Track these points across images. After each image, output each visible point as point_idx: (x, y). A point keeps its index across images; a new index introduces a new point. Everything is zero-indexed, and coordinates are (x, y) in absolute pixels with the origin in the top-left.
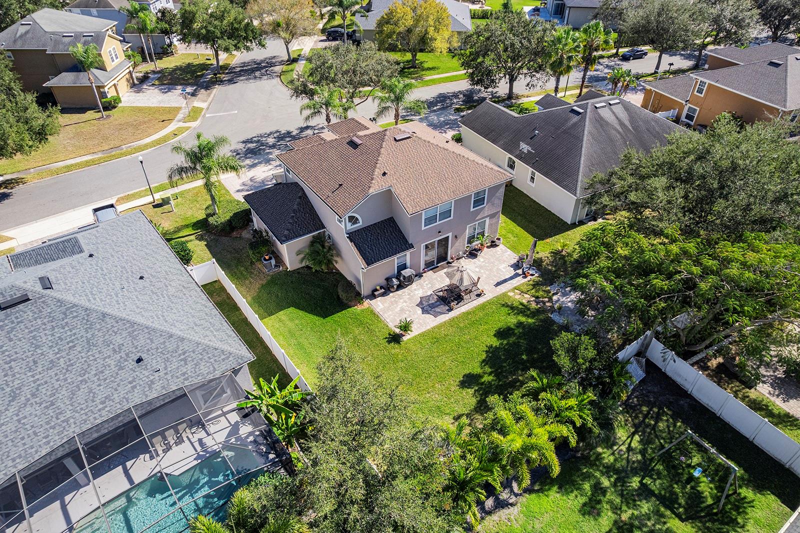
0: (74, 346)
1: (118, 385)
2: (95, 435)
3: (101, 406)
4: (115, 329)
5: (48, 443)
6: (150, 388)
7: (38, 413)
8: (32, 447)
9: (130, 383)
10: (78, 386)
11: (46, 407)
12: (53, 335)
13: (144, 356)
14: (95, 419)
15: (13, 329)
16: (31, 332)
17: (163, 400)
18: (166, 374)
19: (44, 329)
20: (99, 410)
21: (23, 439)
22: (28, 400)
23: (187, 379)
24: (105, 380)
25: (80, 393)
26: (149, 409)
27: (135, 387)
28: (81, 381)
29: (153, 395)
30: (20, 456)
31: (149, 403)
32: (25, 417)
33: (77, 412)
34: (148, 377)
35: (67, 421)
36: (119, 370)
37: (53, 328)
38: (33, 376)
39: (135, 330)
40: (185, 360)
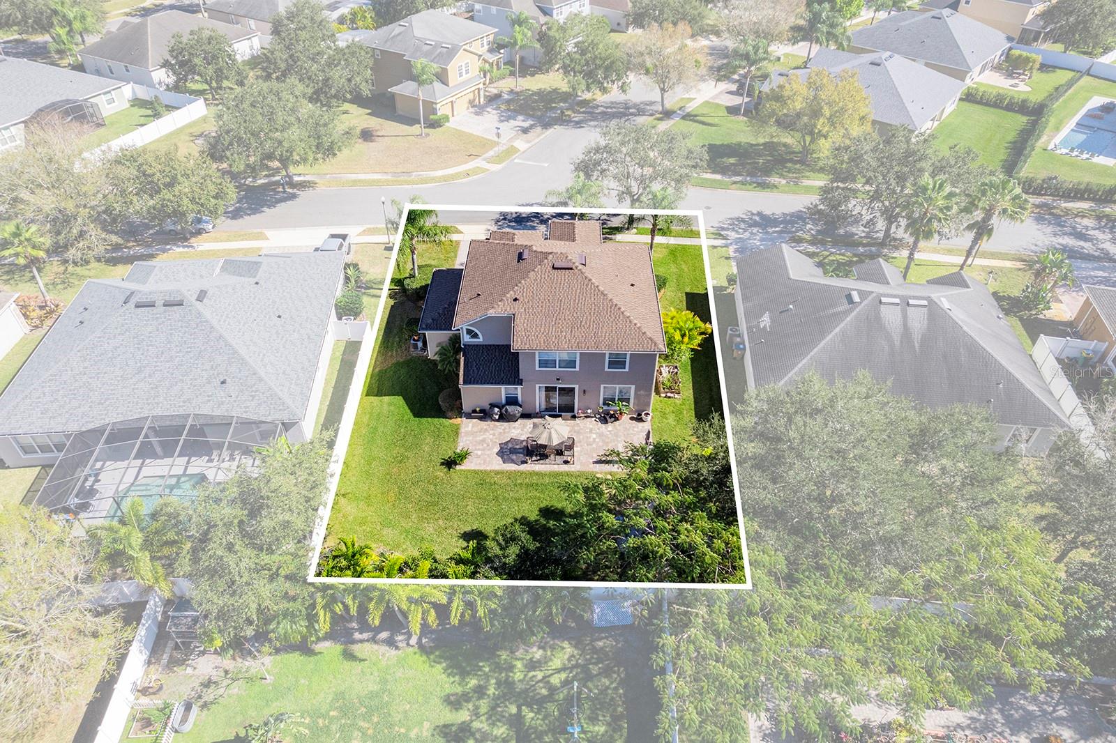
0: (190, 352)
1: (200, 394)
2: (168, 423)
3: (181, 404)
4: (222, 351)
5: (141, 413)
6: (219, 407)
7: (146, 389)
8: (131, 411)
9: (208, 396)
10: (176, 382)
11: (152, 388)
12: (182, 338)
13: (228, 381)
14: (174, 411)
15: (163, 322)
16: (171, 330)
17: (222, 420)
18: (235, 401)
19: (180, 331)
20: (179, 406)
21: (129, 402)
22: (145, 377)
23: (246, 412)
24: (195, 386)
25: (175, 388)
26: (210, 422)
27: (209, 401)
28: (181, 380)
29: (217, 412)
30: (122, 414)
31: (212, 417)
32: (137, 389)
33: (166, 400)
34: (222, 398)
35: (157, 403)
36: (207, 383)
37: (185, 333)
38: (156, 362)
39: (233, 358)
40: (253, 397)
